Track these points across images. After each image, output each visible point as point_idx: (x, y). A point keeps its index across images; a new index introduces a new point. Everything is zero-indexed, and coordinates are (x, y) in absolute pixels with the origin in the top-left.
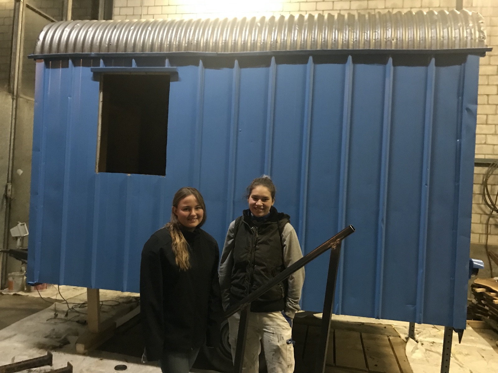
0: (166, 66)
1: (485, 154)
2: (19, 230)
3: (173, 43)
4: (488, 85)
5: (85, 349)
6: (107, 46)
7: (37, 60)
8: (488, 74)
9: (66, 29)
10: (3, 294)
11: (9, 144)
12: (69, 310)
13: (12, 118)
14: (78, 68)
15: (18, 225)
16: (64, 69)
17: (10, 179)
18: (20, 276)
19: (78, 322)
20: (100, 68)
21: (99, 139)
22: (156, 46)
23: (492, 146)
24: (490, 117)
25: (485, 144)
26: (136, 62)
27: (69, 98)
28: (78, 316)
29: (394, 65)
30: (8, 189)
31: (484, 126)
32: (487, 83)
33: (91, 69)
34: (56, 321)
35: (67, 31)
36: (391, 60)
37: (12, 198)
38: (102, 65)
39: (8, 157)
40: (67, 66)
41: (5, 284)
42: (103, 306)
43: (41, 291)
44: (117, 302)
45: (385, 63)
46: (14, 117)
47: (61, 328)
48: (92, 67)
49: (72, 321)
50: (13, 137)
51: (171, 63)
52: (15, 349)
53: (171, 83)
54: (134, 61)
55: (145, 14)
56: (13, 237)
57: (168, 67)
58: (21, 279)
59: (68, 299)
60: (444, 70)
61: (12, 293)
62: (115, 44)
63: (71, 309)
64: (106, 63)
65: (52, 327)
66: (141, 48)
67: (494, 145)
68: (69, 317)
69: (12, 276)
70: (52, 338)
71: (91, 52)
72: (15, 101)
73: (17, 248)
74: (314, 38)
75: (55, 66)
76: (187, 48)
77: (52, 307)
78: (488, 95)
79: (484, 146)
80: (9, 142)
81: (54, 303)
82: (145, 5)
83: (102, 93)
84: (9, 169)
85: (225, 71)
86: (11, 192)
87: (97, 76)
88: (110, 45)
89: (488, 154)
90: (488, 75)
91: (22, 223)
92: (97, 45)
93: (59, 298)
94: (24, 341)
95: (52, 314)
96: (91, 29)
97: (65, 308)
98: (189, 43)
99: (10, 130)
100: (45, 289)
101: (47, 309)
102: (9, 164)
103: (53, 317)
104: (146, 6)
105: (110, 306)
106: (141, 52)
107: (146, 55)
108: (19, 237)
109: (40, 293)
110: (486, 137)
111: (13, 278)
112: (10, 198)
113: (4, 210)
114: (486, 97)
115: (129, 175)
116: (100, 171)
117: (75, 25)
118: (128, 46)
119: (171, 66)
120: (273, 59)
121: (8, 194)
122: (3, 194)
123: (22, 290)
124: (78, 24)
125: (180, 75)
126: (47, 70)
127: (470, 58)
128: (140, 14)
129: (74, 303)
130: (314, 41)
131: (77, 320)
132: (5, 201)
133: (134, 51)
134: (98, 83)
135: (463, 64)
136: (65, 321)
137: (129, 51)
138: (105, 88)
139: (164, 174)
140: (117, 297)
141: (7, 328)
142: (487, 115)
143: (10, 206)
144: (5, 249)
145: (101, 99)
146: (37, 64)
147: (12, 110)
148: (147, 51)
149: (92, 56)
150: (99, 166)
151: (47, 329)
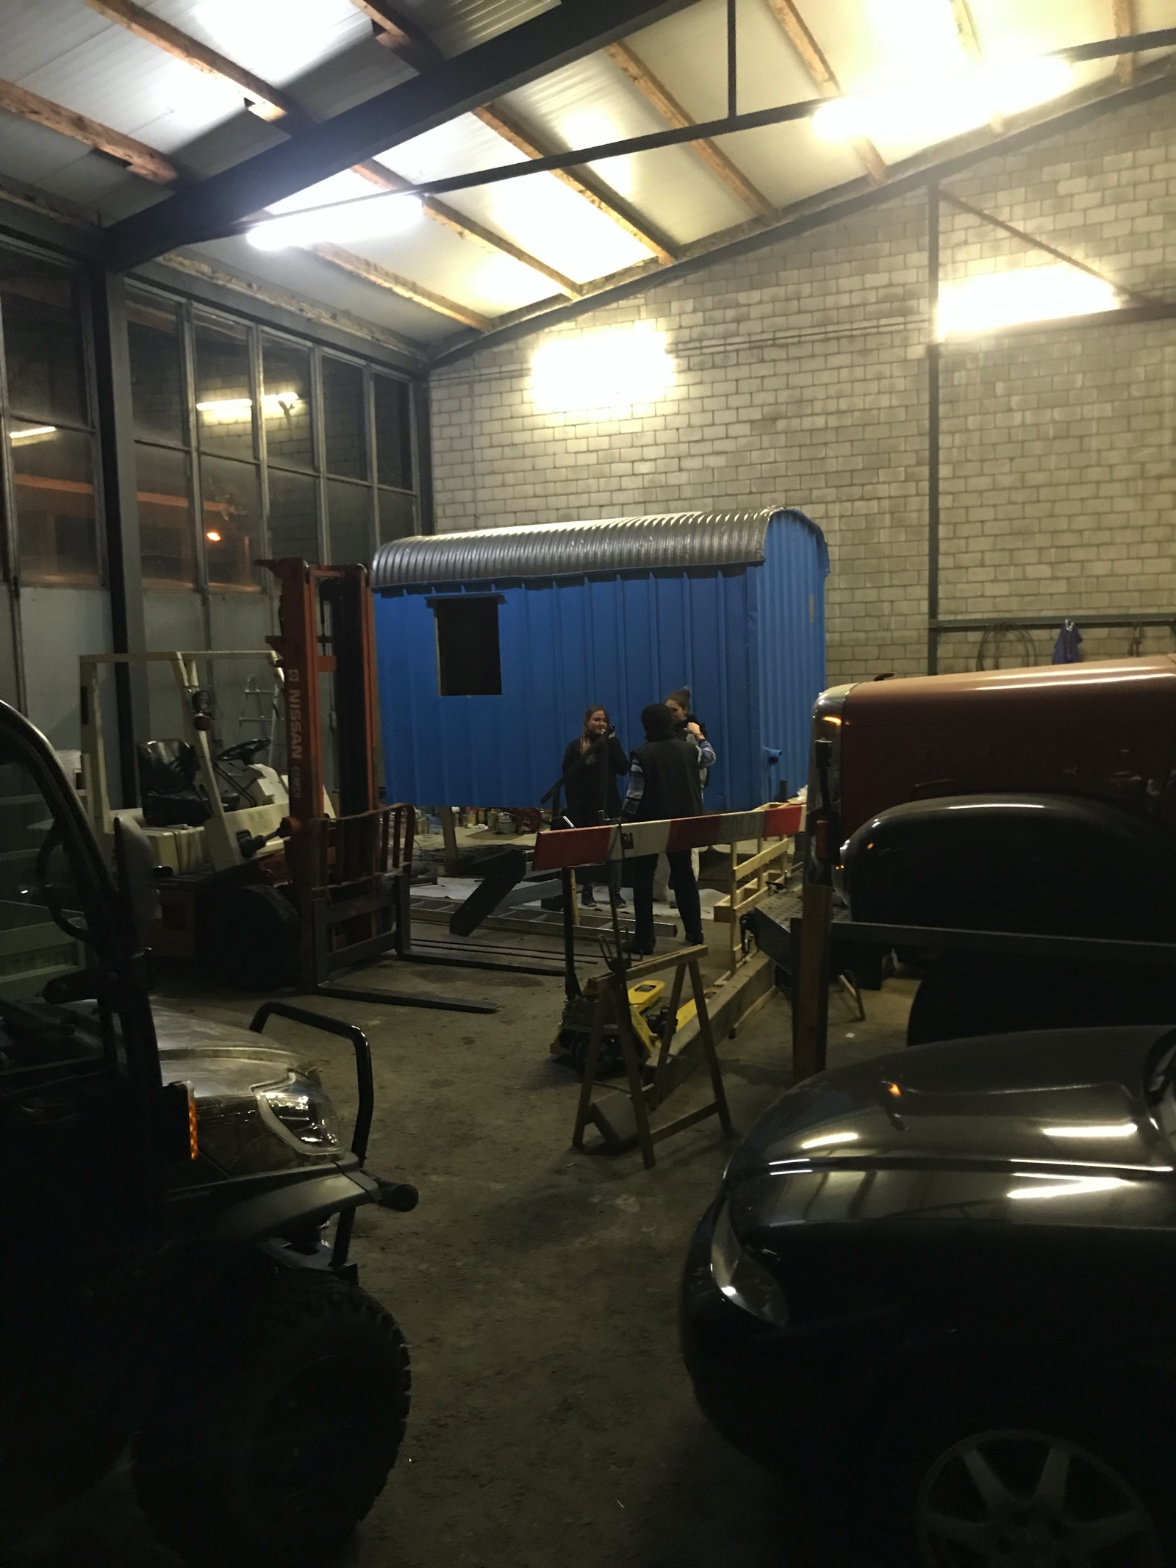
0: (492, 590)
1: (983, 612)
4: (981, 506)
8: (981, 488)
14: (412, 597)
16: (400, 599)
20: (432, 596)
22: (482, 571)
23: (992, 599)
24: (987, 556)
25: (982, 596)
26: (465, 587)
29: (689, 577)
31: (980, 569)
32: (979, 504)
33: (424, 597)
36: (685, 574)
38: (434, 593)
45: (681, 576)
48: (425, 595)
51: (497, 587)
53: (499, 606)
54: (462, 587)
57: (494, 591)
60: (730, 580)
64: (437, 591)
66: (468, 574)
67: (995, 597)
76: (510, 572)
78: (982, 522)
79: (981, 599)
83: (436, 618)
85: (546, 591)
87: (430, 603)
89: (987, 612)
90: (981, 492)
106: (468, 578)
107: (474, 581)
110: (983, 586)
114: (979, 524)
115: (469, 696)
116: (442, 695)
118: (456, 573)
119: (497, 590)
125: (506, 598)
133: (462, 577)
134: (432, 609)
137: (458, 578)
138: (439, 615)
139: (500, 694)
142: (983, 552)
148: (474, 577)
149: (423, 584)
150: (441, 690)
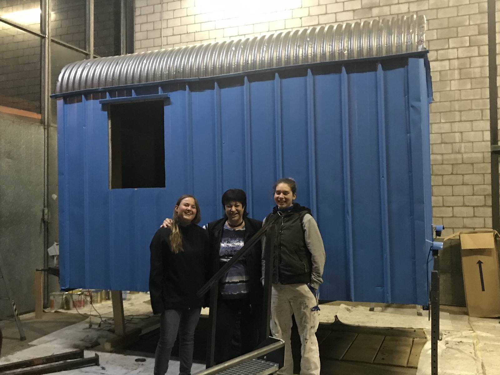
0: (159, 93)
2: (55, 249)
3: (164, 72)
5: (112, 347)
6: (111, 80)
7: (57, 98)
9: (78, 70)
10: (45, 312)
11: (44, 171)
12: (102, 322)
13: (45, 146)
14: (89, 101)
15: (54, 244)
16: (78, 104)
17: (46, 204)
18: (60, 295)
19: (109, 330)
20: (107, 100)
21: (110, 160)
22: (150, 77)
26: (135, 92)
27: (84, 127)
28: (111, 326)
29: (348, 72)
30: (45, 214)
33: (99, 101)
34: (90, 330)
35: (80, 71)
36: (344, 69)
37: (49, 222)
38: (108, 98)
39: (43, 183)
40: (81, 101)
41: (47, 304)
42: (133, 319)
43: (79, 309)
44: (148, 316)
45: (340, 72)
46: (46, 145)
47: (93, 334)
48: (100, 100)
49: (104, 330)
50: (46, 165)
51: (164, 90)
52: (54, 348)
53: (165, 107)
54: (133, 91)
55: (164, 27)
56: (51, 256)
57: (161, 94)
58: (61, 297)
59: (102, 314)
60: (390, 73)
61: (53, 311)
62: (117, 78)
63: (105, 321)
64: (111, 96)
65: (86, 334)
66: (138, 80)
68: (102, 327)
69: (53, 295)
70: (85, 342)
71: (99, 87)
72: (46, 131)
73: (55, 266)
74: (279, 57)
75: (71, 102)
76: (175, 76)
77: (88, 320)
80: (43, 169)
81: (89, 317)
82: (164, 18)
83: (110, 120)
84: (44, 195)
85: (208, 92)
86: (48, 216)
87: (105, 106)
88: (114, 79)
91: (57, 242)
92: (103, 81)
93: (94, 313)
94: (63, 344)
95: (87, 325)
96: (98, 67)
97: (98, 320)
98: (177, 71)
99: (43, 158)
100: (82, 308)
101: (83, 322)
102: (44, 189)
103: (88, 327)
104: (165, 20)
105: (141, 319)
106: (138, 83)
107: (142, 86)
108: (56, 256)
109: (78, 310)
111: (54, 297)
112: (47, 222)
113: (43, 233)
115: (136, 189)
116: (113, 188)
117: (86, 65)
118: (128, 78)
119: (164, 93)
120: (246, 78)
121: (45, 218)
122: (41, 218)
123: (63, 308)
124: (88, 64)
125: (172, 100)
126: (66, 105)
127: (410, 60)
128: (161, 28)
129: (107, 317)
130: (279, 59)
131: (108, 329)
132: (43, 225)
133: (133, 83)
134: (106, 113)
135: (406, 66)
136: (98, 330)
137: (129, 84)
138: (112, 116)
139: (164, 186)
140: (149, 313)
141: (49, 335)
143: (48, 228)
144: (46, 268)
145: (110, 126)
146: (57, 101)
147: (45, 139)
148: (143, 82)
149: (100, 90)
150: (112, 184)
151: (83, 335)
